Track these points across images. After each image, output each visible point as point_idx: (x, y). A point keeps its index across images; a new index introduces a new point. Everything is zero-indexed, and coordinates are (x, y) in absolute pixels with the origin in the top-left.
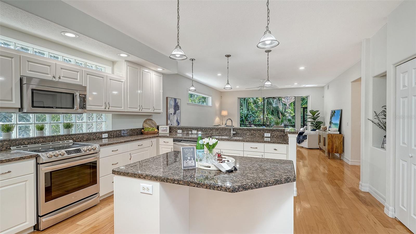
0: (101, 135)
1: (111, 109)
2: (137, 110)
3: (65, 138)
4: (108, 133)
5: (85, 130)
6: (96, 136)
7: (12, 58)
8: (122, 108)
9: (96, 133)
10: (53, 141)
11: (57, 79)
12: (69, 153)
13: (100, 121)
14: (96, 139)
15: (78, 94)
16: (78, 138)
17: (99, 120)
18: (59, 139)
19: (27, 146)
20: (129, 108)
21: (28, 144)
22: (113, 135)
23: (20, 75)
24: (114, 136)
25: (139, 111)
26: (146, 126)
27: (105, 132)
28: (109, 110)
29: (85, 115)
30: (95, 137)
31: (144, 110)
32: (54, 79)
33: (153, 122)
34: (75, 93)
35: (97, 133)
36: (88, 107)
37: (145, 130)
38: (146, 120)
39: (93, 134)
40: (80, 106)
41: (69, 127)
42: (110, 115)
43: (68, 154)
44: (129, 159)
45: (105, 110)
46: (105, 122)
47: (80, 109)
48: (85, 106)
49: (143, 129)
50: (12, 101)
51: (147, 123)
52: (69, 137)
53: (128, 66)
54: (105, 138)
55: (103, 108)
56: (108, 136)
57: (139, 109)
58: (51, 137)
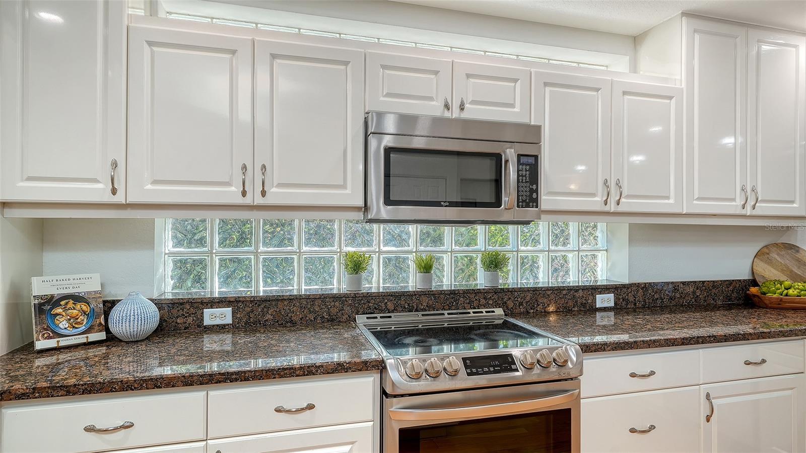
0: (591, 298)
1: (627, 205)
2: (734, 207)
3: (485, 298)
4: (613, 292)
5: (543, 278)
6: (576, 302)
7: (346, 63)
8: (671, 201)
9: (576, 289)
10: (453, 308)
11: (455, 114)
12: (474, 370)
13: (589, 247)
14: (576, 309)
15: (510, 154)
16: (521, 304)
17: (585, 246)
18: (468, 301)
19: (390, 317)
20: (698, 199)
21: (394, 309)
22: (631, 299)
23: (365, 110)
24: (635, 304)
25: (743, 212)
26: (767, 272)
27: (605, 289)
28: (620, 209)
29: (542, 227)
30: (570, 303)
31: (764, 208)
32: (447, 114)
33: (798, 255)
34: (505, 152)
35: (577, 291)
36: (546, 200)
37: (764, 289)
38: (766, 250)
39: (564, 292)
40: (518, 196)
41: (496, 266)
42: (623, 227)
43: (469, 371)
44: (703, 419)
45: (607, 209)
46: (606, 250)
47: (518, 206)
48: (534, 196)
49: (754, 283)
50: (344, 187)
51: (770, 262)
52: (496, 297)
53: (695, 31)
54: (605, 309)
55: (595, 202)
56: (615, 304)
57: (739, 202)
58: (449, 295)
